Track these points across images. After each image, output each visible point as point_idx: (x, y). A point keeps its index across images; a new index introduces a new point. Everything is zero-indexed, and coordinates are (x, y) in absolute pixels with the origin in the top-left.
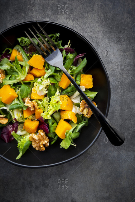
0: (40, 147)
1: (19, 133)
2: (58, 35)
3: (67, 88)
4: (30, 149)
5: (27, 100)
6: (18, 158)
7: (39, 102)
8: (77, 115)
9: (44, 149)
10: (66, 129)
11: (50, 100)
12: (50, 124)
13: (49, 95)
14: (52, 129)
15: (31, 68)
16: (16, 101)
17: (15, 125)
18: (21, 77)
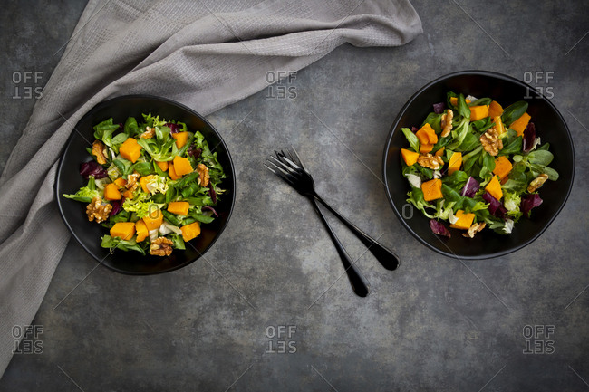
0: (91, 214)
1: (98, 183)
2: (223, 176)
3: (170, 213)
4: (83, 204)
5: (136, 175)
6: (64, 195)
7: (139, 191)
8: (148, 238)
9: (91, 220)
10: (123, 235)
11: (146, 201)
12: (121, 214)
13: (156, 197)
14: (116, 219)
15: (172, 162)
16: (127, 165)
17: (103, 174)
18: (157, 156)
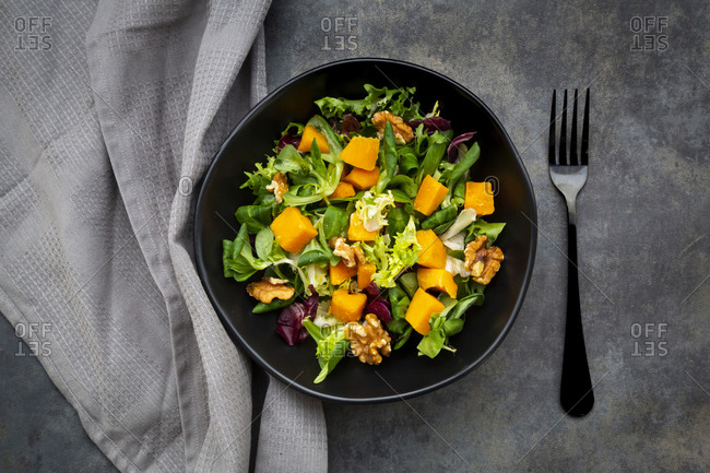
0: (369, 355)
1: (320, 321)
2: (412, 91)
3: (433, 213)
4: (346, 363)
5: (339, 242)
6: (319, 379)
7: (369, 249)
8: (457, 278)
9: (379, 360)
10: (432, 310)
11: (393, 242)
12: (394, 298)
13: (390, 230)
14: (398, 311)
15: (348, 169)
16: (314, 246)
17: (312, 302)
18: (326, 188)
